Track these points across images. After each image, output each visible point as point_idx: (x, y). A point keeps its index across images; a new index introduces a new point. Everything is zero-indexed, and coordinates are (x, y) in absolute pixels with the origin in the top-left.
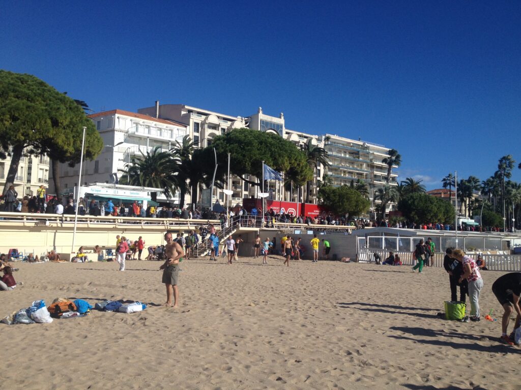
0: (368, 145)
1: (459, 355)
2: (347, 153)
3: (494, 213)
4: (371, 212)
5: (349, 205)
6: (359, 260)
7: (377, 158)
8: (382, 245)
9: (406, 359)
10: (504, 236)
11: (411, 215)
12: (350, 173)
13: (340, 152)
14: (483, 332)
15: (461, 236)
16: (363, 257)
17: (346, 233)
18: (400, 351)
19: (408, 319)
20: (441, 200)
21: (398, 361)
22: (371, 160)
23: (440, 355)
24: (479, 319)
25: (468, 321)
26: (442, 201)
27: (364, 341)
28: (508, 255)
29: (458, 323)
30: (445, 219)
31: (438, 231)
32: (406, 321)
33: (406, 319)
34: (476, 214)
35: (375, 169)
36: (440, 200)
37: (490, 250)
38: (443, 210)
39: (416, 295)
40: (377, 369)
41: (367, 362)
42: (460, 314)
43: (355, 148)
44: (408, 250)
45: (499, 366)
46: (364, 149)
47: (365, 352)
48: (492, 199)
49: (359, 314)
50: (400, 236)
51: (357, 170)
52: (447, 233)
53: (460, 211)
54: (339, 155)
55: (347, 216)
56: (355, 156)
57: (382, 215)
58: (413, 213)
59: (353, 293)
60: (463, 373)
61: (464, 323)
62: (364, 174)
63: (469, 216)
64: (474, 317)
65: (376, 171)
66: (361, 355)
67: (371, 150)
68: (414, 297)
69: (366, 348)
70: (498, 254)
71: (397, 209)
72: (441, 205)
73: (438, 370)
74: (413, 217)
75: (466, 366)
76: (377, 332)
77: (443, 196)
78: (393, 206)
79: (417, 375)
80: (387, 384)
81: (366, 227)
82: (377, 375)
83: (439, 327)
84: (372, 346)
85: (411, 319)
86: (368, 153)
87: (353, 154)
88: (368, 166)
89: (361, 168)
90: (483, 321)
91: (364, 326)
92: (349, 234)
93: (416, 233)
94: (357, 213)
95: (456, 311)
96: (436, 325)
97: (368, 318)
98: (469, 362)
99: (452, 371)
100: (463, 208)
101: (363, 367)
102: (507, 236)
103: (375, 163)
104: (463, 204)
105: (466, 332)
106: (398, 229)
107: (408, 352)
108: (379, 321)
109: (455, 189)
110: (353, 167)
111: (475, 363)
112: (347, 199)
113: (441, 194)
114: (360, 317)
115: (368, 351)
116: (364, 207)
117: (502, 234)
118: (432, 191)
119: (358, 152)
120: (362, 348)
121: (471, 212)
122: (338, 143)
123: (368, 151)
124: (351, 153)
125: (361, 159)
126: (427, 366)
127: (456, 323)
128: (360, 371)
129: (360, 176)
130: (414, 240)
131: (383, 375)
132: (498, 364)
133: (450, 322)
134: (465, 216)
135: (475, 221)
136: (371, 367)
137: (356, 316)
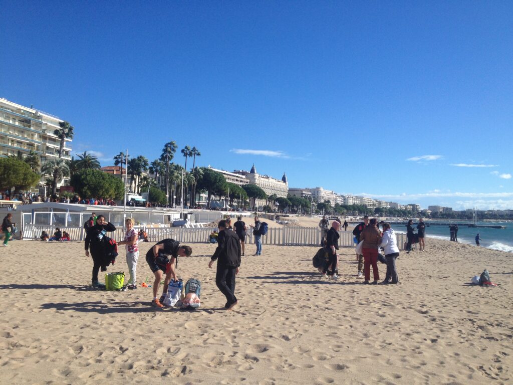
0: (41, 114)
1: (113, 323)
2: (17, 120)
3: (160, 190)
4: (41, 186)
5: (16, 178)
6: (23, 238)
7: (49, 128)
8: (50, 221)
9: (60, 334)
10: (166, 212)
11: (84, 191)
12: (19, 142)
13: (8, 118)
14: (138, 299)
15: (129, 212)
16: (28, 233)
17: (10, 209)
18: (54, 327)
19: (68, 294)
20: (113, 176)
21: (52, 338)
22: (44, 131)
23: (95, 325)
24: (135, 287)
25: (125, 290)
26: (114, 178)
27: (17, 322)
28: (168, 228)
29: (116, 293)
30: (116, 195)
31: (108, 206)
32: (66, 296)
33: (66, 294)
34: (144, 191)
35: (48, 141)
36: (111, 176)
37: (153, 224)
38: (114, 186)
39: (79, 270)
40: (28, 349)
41: (17, 344)
42: (119, 284)
43: (26, 116)
44: (77, 226)
45: (147, 327)
46: (36, 118)
47: (16, 334)
48: (159, 178)
49: (16, 294)
50: (70, 211)
51: (27, 140)
52: (116, 208)
53: (130, 187)
54: (8, 121)
55: (13, 189)
56: (25, 124)
57: (53, 189)
58: (86, 188)
59: (11, 273)
60: (115, 339)
61: (122, 292)
62: (36, 145)
63: (138, 193)
64: (132, 286)
65: (49, 143)
66: (12, 337)
67: (45, 120)
68: (77, 272)
69: (18, 329)
70: (160, 227)
71: (69, 184)
72: (112, 182)
73: (91, 340)
74: (85, 192)
75: (118, 332)
76: (32, 311)
77: (115, 173)
78: (66, 181)
79: (70, 348)
80: (38, 362)
81: (33, 203)
82: (27, 355)
83: (98, 298)
84: (25, 326)
85: (71, 294)
86: (41, 123)
87: (23, 122)
88: (40, 136)
89: (32, 138)
90: (140, 289)
91: (19, 306)
92: (13, 210)
93: (86, 208)
94: (24, 187)
95: (115, 282)
96: (95, 296)
97: (25, 297)
98: (122, 328)
99: (105, 339)
100: (133, 185)
101: (12, 350)
102: (168, 211)
103: (48, 134)
104: (134, 182)
105: (123, 300)
106: (68, 204)
107: (64, 327)
108: (37, 300)
109: (126, 167)
110: (23, 136)
111: (127, 328)
112: (14, 171)
113: (113, 171)
114: (17, 297)
115: (21, 332)
116: (33, 181)
117: (165, 209)
118: (105, 168)
119: (30, 120)
120: (14, 330)
121: (140, 189)
122: (6, 108)
123: (40, 120)
124: (21, 121)
125: (32, 128)
126: (82, 337)
127: (115, 293)
128: (8, 354)
129: (31, 147)
130: (84, 215)
131: (34, 354)
132: (147, 326)
133: (109, 293)
134: (135, 193)
135: (143, 198)
136: (21, 348)
137: (12, 297)
